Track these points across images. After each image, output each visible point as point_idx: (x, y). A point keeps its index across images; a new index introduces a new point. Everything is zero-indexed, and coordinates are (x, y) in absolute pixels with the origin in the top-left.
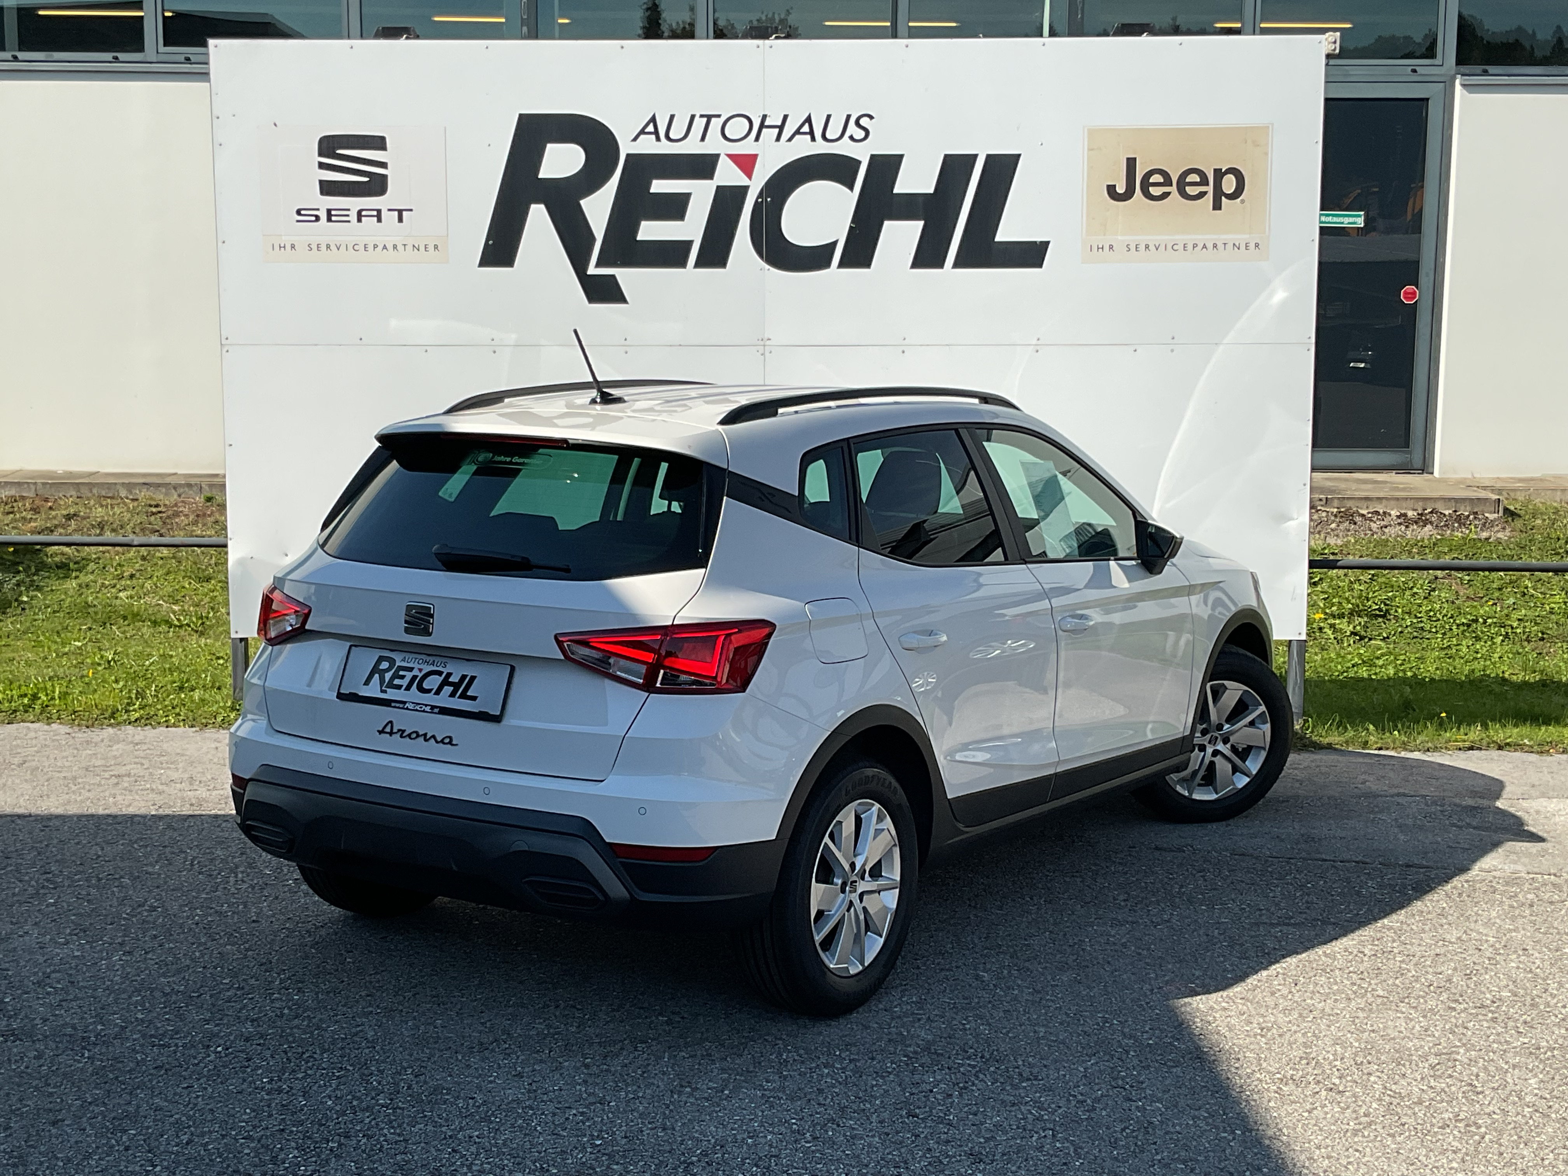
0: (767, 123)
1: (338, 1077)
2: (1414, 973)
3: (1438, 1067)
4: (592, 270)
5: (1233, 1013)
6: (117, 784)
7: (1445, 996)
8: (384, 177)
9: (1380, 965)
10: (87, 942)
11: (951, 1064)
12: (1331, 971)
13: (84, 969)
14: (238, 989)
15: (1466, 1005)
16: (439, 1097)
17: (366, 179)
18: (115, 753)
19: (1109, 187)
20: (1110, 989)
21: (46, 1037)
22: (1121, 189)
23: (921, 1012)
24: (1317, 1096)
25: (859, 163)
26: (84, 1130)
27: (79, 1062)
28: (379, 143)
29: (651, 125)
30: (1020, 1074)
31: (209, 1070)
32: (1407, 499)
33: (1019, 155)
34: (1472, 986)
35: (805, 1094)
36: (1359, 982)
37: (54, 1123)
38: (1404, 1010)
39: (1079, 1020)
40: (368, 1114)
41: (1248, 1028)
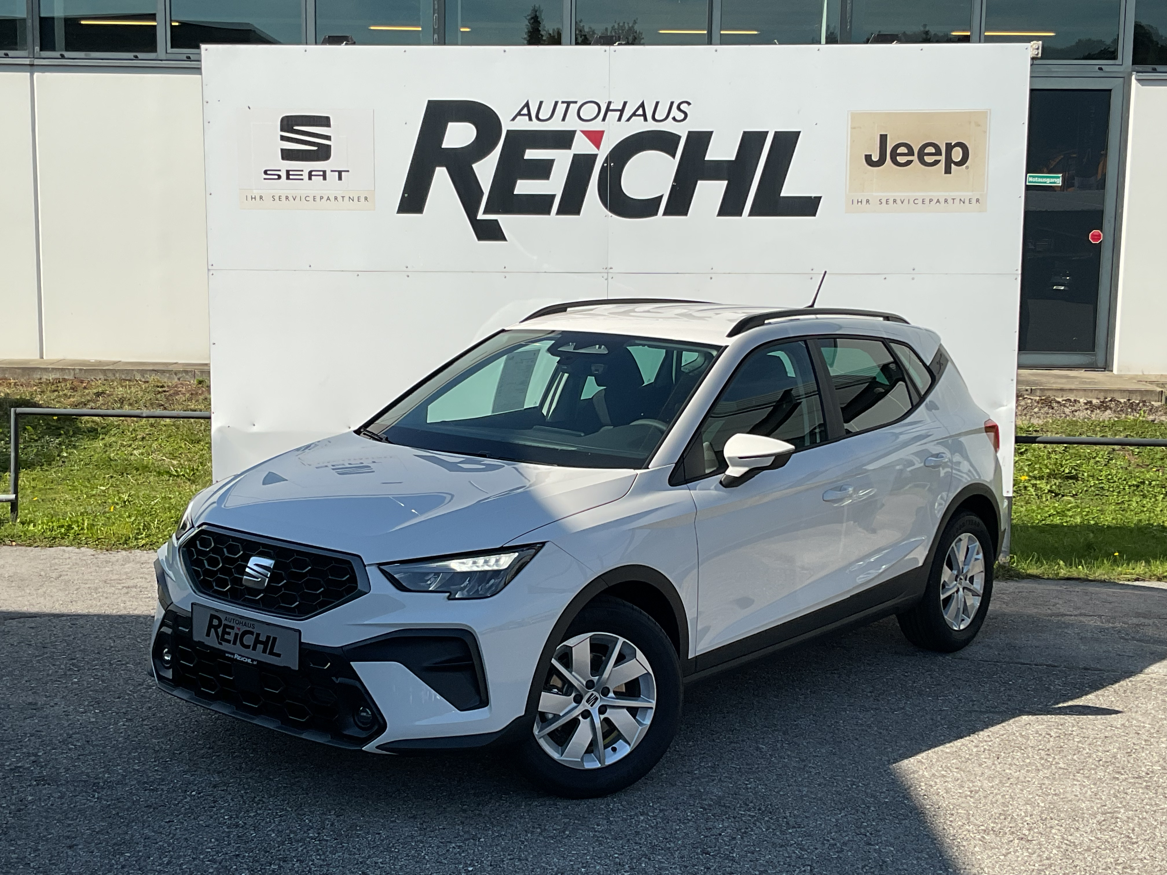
0: (611, 108)
1: (280, 816)
2: (1088, 750)
3: (1104, 823)
4: (481, 216)
5: (950, 779)
6: (127, 593)
7: (1111, 768)
8: (329, 147)
9: (1062, 744)
10: (100, 711)
11: (736, 814)
12: (1026, 748)
13: (97, 732)
14: (209, 748)
15: (1126, 776)
16: (354, 832)
17: (315, 148)
18: (127, 570)
19: (866, 156)
20: (856, 759)
21: (68, 782)
22: (875, 158)
23: (715, 774)
24: (1011, 844)
25: (679, 137)
26: (92, 852)
27: (91, 801)
28: (325, 122)
29: (526, 109)
30: (787, 823)
31: (186, 809)
32: (1092, 390)
33: (799, 132)
34: (1132, 761)
35: (626, 835)
36: (1046, 757)
37: (70, 847)
38: (1079, 779)
39: (833, 783)
40: (301, 844)
41: (961, 791)
